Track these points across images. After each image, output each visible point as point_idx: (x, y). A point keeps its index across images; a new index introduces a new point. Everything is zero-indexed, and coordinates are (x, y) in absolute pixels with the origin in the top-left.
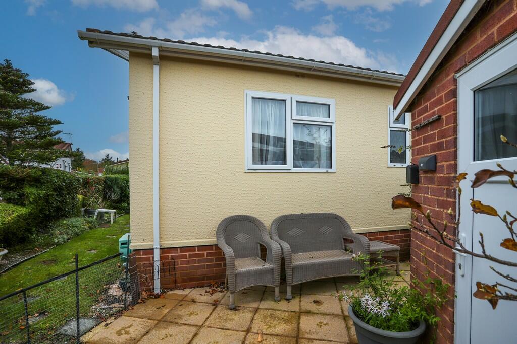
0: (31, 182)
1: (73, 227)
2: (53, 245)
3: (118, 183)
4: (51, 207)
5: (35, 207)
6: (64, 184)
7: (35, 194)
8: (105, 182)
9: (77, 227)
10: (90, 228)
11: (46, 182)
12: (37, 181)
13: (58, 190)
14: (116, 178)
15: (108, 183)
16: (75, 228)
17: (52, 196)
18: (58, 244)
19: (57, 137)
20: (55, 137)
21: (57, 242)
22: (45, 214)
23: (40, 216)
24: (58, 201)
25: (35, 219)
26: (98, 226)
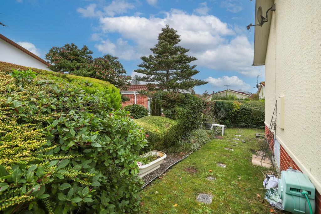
0: (179, 102)
1: (201, 137)
2: (191, 151)
3: (224, 106)
4: (189, 122)
5: (181, 121)
6: (197, 105)
7: (181, 112)
8: (215, 105)
9: (203, 137)
10: (211, 138)
11: (187, 103)
12: (182, 102)
13: (193, 108)
14: (222, 102)
15: (218, 105)
16: (202, 138)
17: (190, 113)
18: (194, 151)
19: (194, 69)
20: (193, 70)
21: (193, 149)
22: (185, 126)
23: (183, 128)
24: (193, 117)
25: (180, 129)
26: (215, 137)
